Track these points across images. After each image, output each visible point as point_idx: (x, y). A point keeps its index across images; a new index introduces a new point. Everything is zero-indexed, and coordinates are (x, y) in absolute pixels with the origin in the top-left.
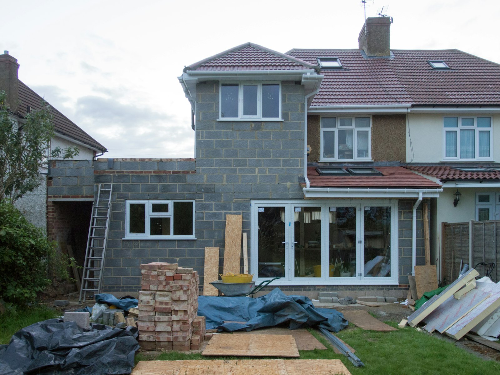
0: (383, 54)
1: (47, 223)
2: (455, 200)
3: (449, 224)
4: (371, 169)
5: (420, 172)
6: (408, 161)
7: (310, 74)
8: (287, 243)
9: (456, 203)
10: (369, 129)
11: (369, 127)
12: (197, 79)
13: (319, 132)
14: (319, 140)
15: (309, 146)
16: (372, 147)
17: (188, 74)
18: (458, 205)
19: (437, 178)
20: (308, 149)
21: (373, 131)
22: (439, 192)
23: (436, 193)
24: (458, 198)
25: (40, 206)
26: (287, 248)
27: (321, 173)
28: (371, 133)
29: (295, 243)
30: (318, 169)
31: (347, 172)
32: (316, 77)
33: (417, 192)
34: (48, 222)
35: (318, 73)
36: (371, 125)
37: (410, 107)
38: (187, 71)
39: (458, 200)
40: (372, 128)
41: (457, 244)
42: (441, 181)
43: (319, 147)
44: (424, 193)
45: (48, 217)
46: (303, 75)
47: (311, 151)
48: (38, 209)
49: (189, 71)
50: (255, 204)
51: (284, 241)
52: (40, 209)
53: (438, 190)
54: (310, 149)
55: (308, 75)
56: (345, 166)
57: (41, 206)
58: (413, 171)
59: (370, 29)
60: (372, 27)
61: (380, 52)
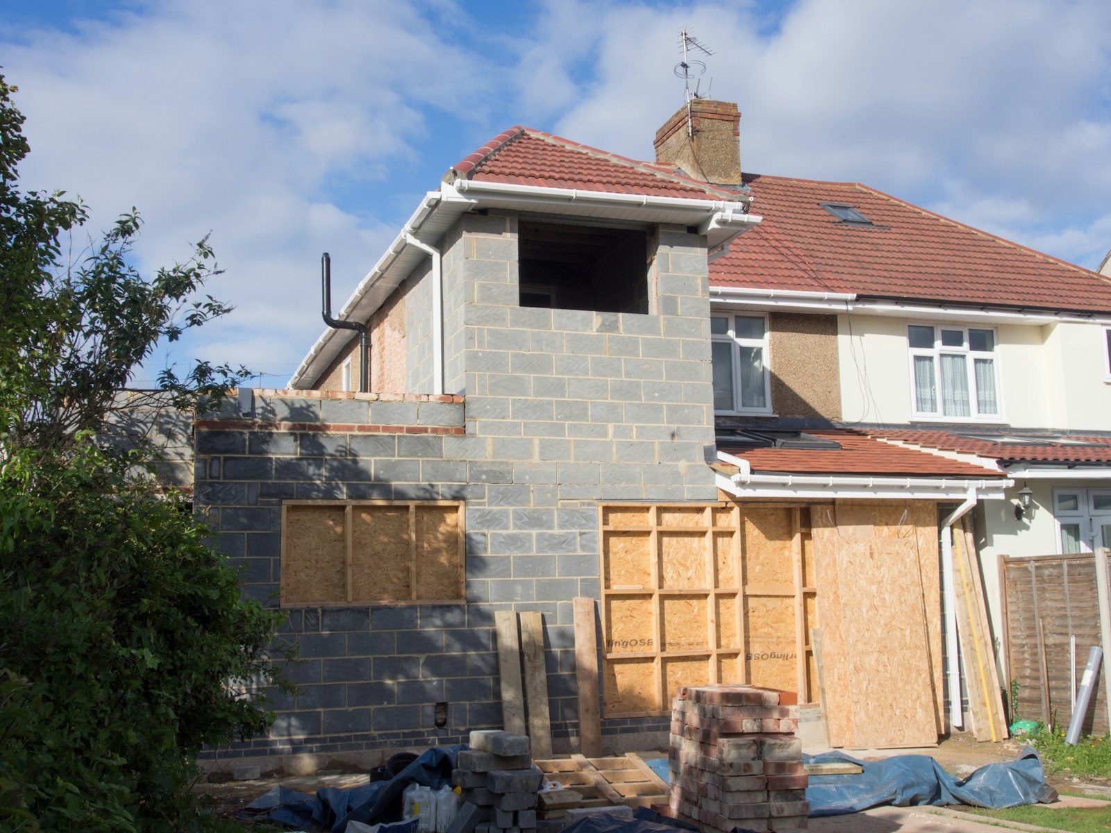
0: (727, 180)
2: (1018, 506)
7: (733, 212)
9: (1020, 513)
10: (764, 344)
12: (475, 201)
16: (772, 384)
18: (1023, 517)
19: (988, 457)
21: (773, 349)
22: (1005, 488)
24: (1026, 500)
28: (770, 353)
32: (745, 221)
36: (768, 336)
37: (851, 301)
38: (458, 180)
39: (1028, 507)
40: (770, 342)
41: (1050, 604)
42: (999, 463)
44: (979, 490)
49: (463, 181)
53: (1004, 483)
55: (730, 214)
59: (699, 124)
60: (702, 119)
61: (720, 176)
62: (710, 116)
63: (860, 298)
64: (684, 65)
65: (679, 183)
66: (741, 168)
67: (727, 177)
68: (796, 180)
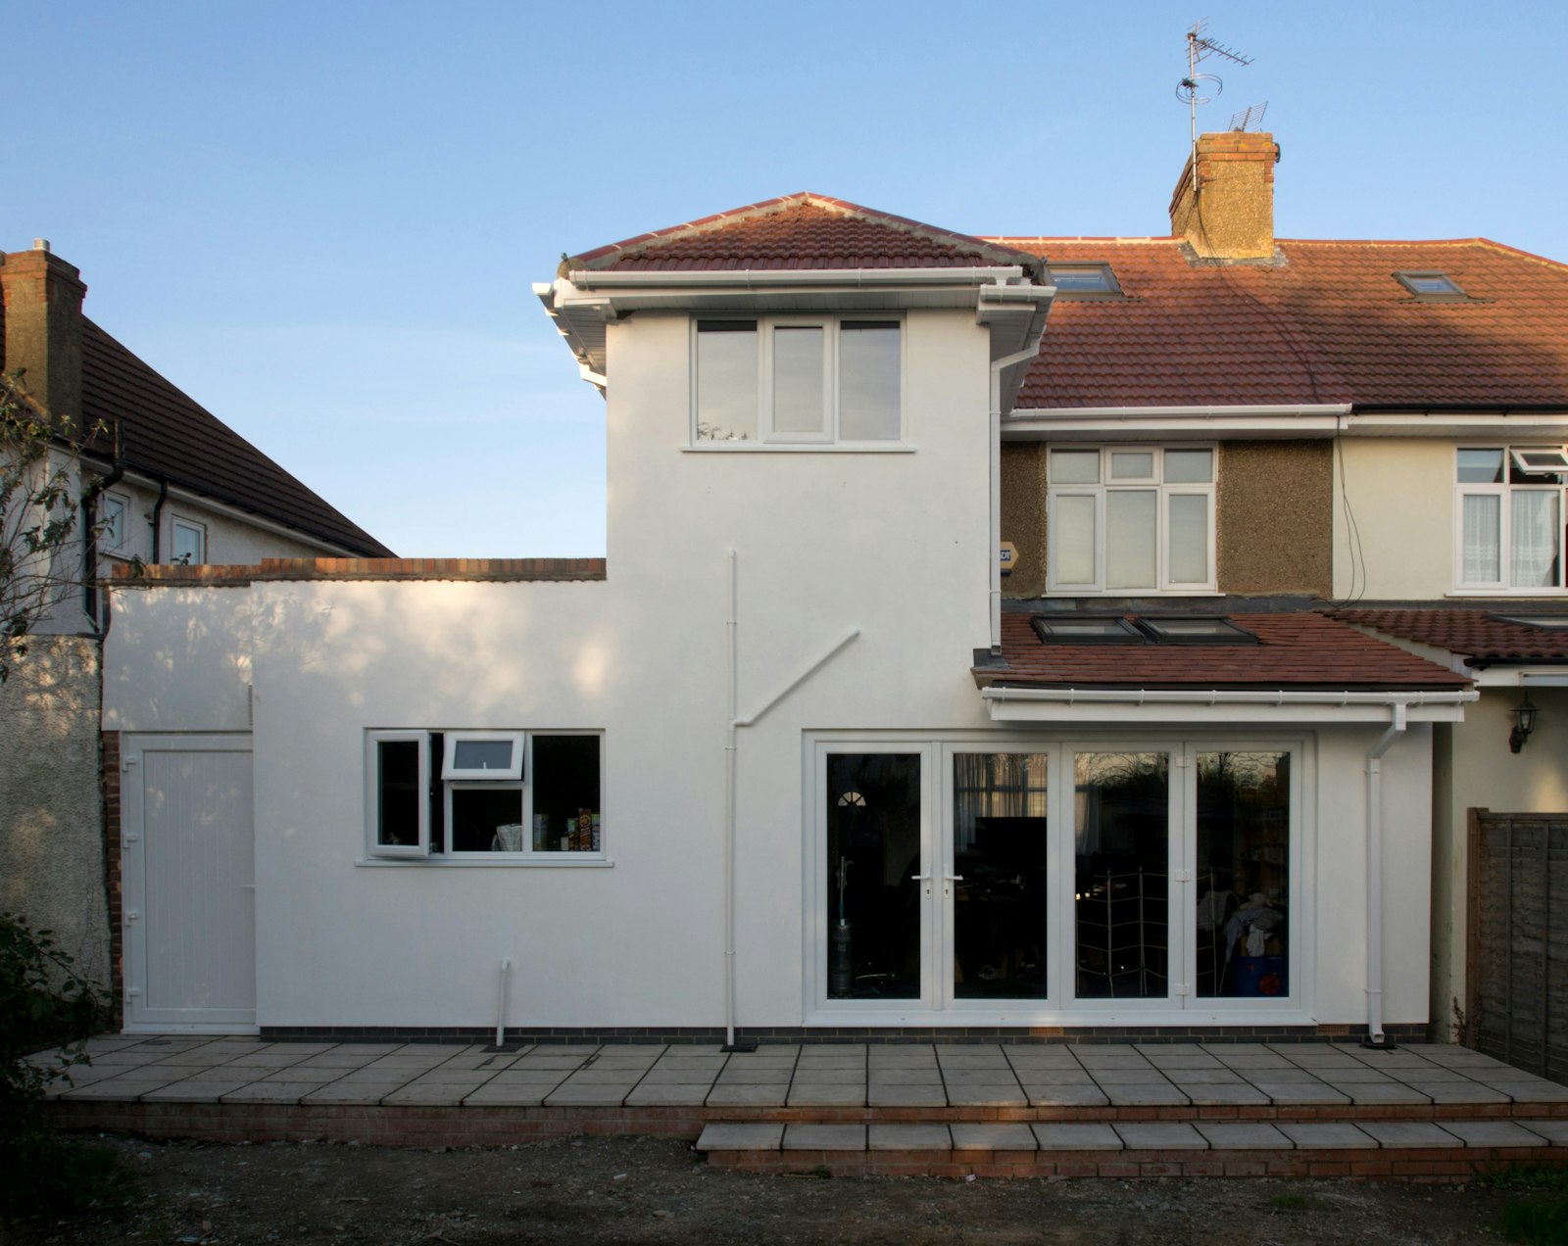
0: (1249, 251)
1: (101, 804)
2: (1515, 730)
3: (1497, 814)
4: (1221, 620)
5: (1387, 632)
6: (1340, 593)
7: (1008, 284)
8: (928, 879)
9: (1517, 741)
10: (1210, 490)
11: (1211, 481)
12: (607, 301)
13: (1044, 499)
14: (1045, 526)
15: (1010, 545)
16: (1218, 548)
17: (573, 283)
18: (1524, 748)
19: (1453, 652)
20: (1007, 555)
21: (1223, 496)
22: (1462, 703)
23: (1451, 704)
24: (1525, 722)
25: (76, 746)
26: (929, 896)
27: (1047, 636)
28: (1218, 501)
29: (955, 881)
30: (1038, 621)
31: (1137, 631)
32: (1029, 294)
33: (1389, 701)
34: (105, 803)
35: (1036, 281)
36: (1216, 476)
37: (1346, 414)
38: (572, 273)
39: (1526, 732)
40: (1218, 485)
41: (1527, 889)
42: (1467, 663)
43: (1045, 548)
44: (1411, 706)
45: (105, 784)
46: (983, 287)
47: (1019, 560)
48: (73, 759)
49: (579, 273)
50: (816, 742)
51: (919, 874)
52: (80, 759)
53: (1459, 695)
54: (1015, 555)
55: (1001, 287)
56: (1129, 611)
57: (83, 749)
58: (1358, 628)
59: (1208, 172)
60: (1213, 164)
61: (1239, 246)
62: (1227, 156)
63: (1357, 410)
64: (1187, 84)
65: (953, 247)
66: (1274, 231)
67: (1250, 248)
68: (1376, 242)
